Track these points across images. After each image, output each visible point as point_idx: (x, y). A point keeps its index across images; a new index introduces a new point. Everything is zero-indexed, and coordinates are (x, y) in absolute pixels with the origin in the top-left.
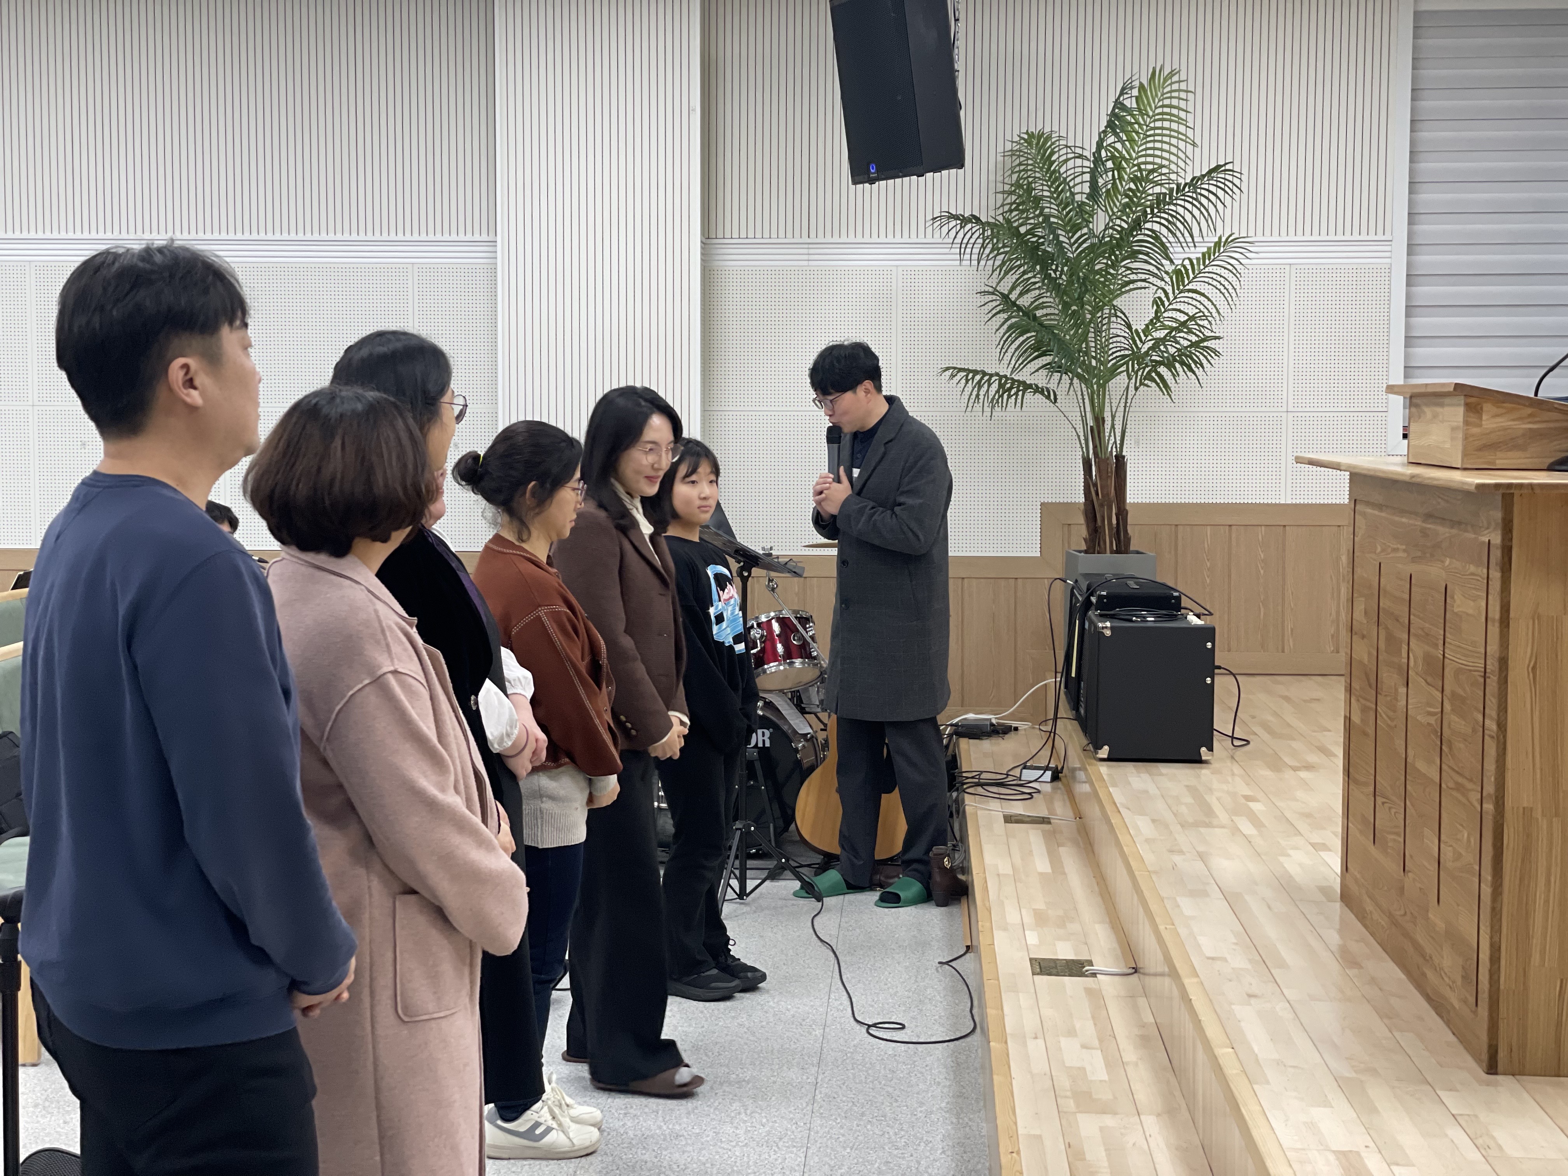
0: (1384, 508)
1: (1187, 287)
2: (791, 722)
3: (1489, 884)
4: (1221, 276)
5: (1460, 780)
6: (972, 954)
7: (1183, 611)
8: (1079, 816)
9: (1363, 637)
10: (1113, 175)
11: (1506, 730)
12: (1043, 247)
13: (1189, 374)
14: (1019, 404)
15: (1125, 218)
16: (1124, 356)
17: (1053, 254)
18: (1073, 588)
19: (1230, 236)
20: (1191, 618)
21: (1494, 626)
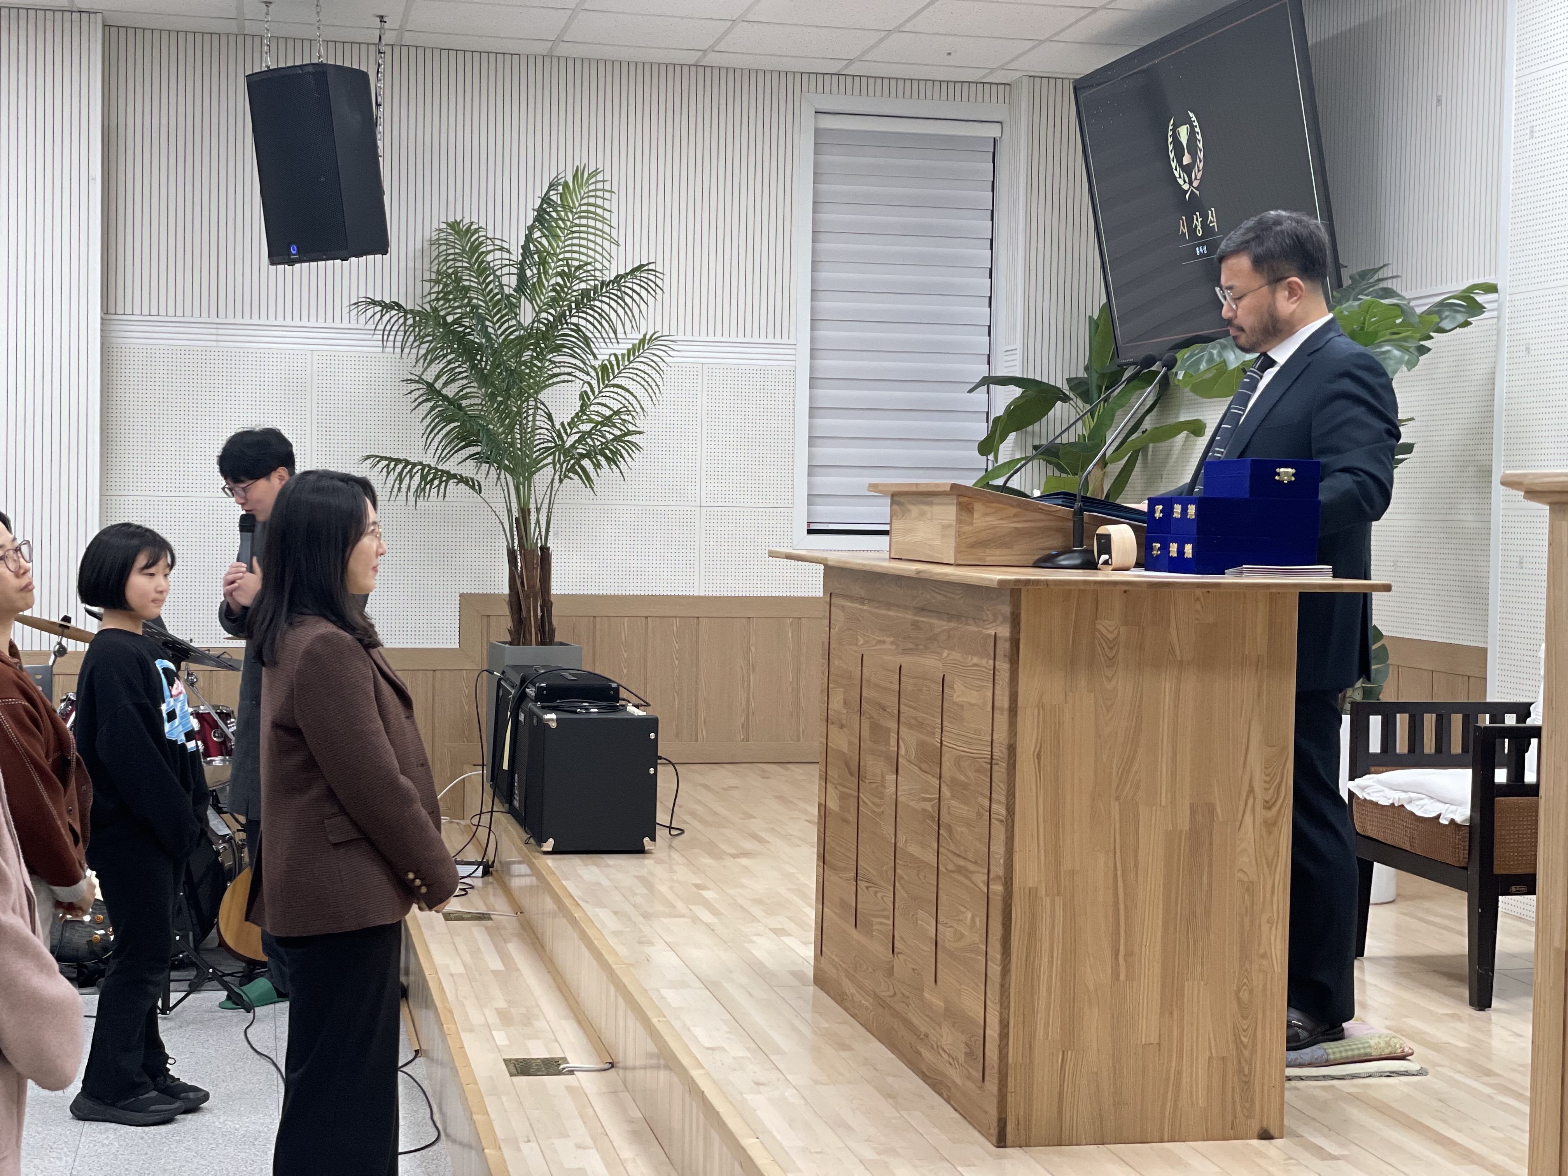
0: (866, 601)
1: (612, 382)
3: (999, 962)
4: (645, 373)
5: (961, 862)
6: (421, 1059)
7: (621, 702)
8: (519, 910)
9: (842, 726)
10: (539, 270)
11: (1014, 814)
12: (471, 337)
13: (614, 467)
14: (441, 494)
15: (552, 311)
16: (547, 449)
17: (480, 345)
18: (500, 679)
19: (655, 333)
20: (631, 709)
21: (1002, 714)
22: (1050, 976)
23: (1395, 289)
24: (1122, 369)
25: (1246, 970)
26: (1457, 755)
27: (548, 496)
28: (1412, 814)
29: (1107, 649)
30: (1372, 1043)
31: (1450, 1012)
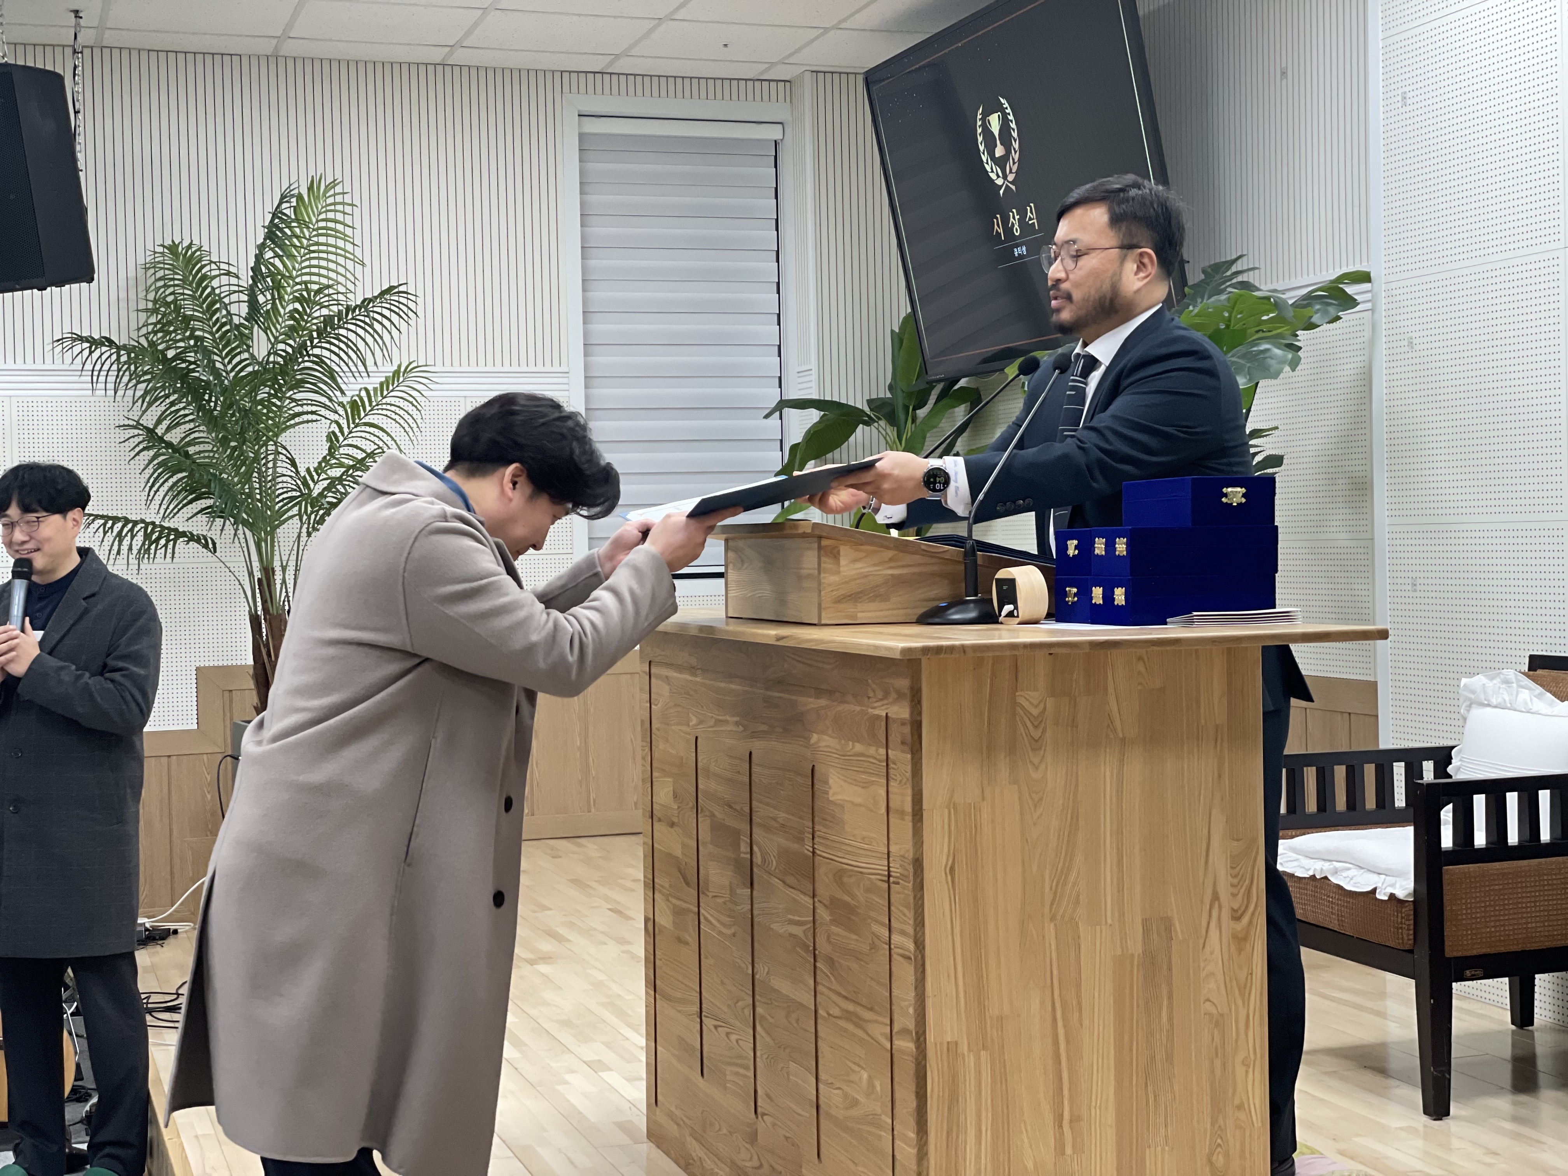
0: (699, 672)
1: (364, 420)
3: (912, 1142)
4: (401, 408)
5: (851, 1007)
9: (672, 825)
10: (273, 295)
11: (924, 948)
12: (197, 374)
14: (169, 555)
15: (291, 342)
16: (292, 498)
17: (208, 383)
19: (410, 363)
21: (903, 819)
23: (1255, 282)
24: (931, 386)
25: (1220, 1128)
26: (1372, 811)
27: (295, 552)
28: (1340, 887)
29: (1031, 728)
31: (1404, 1124)
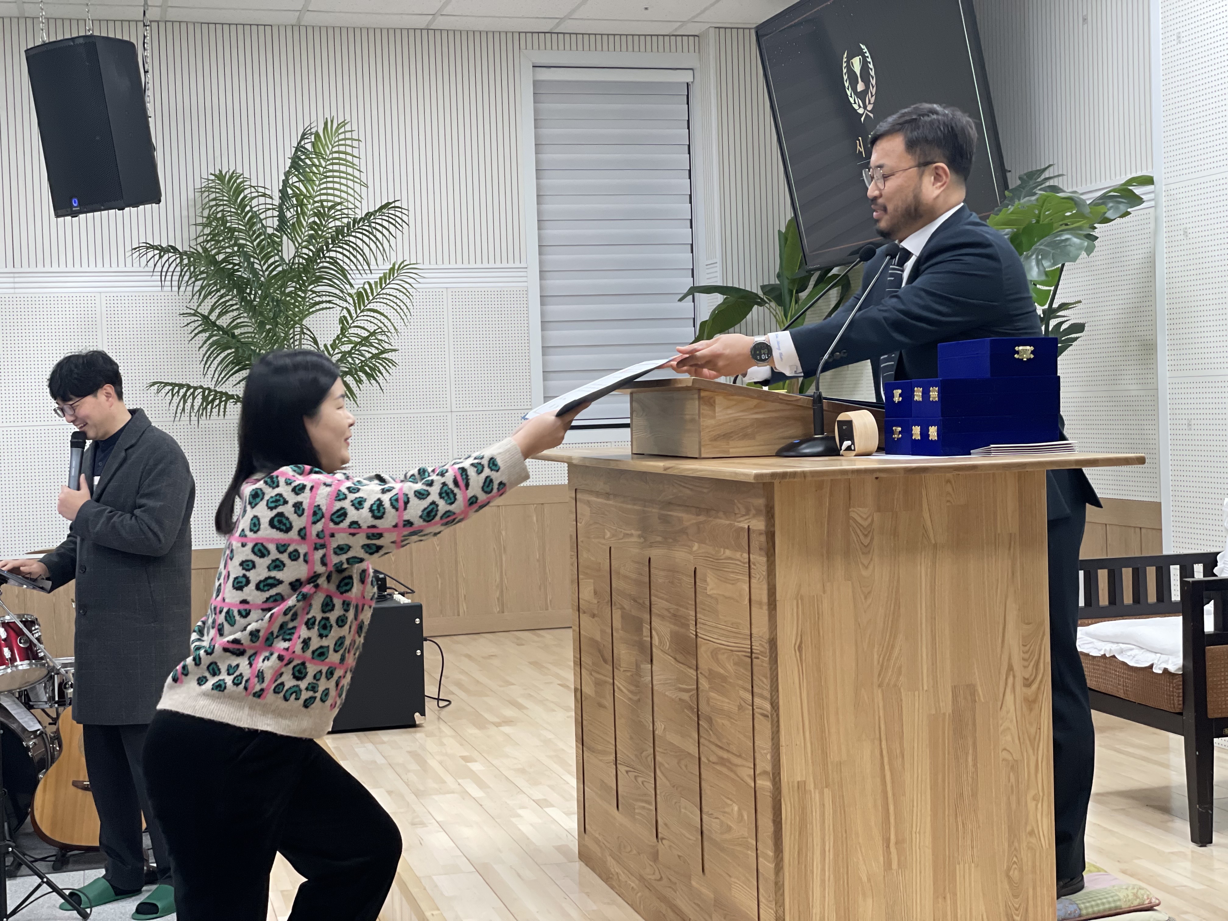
0: (611, 497)
1: (368, 307)
2: (20, 721)
3: (770, 859)
4: (396, 298)
5: (725, 755)
7: (389, 591)
9: (594, 616)
10: (297, 211)
12: (239, 273)
13: (373, 381)
14: (222, 413)
15: (311, 247)
17: (248, 280)
19: (403, 262)
20: (397, 597)
21: (761, 608)
22: (823, 870)
23: (1061, 186)
24: (810, 274)
25: (1015, 849)
26: (1154, 604)
28: (1124, 664)
29: (862, 537)
30: (1121, 895)
31: (1176, 850)
